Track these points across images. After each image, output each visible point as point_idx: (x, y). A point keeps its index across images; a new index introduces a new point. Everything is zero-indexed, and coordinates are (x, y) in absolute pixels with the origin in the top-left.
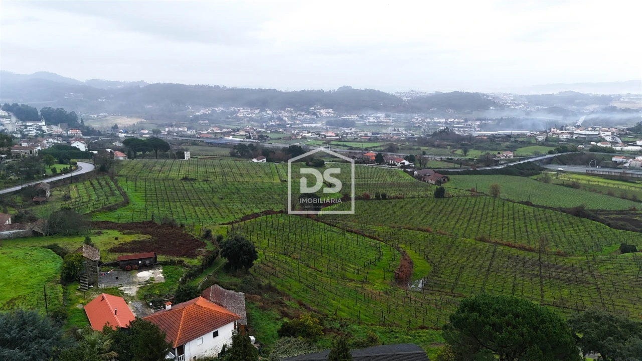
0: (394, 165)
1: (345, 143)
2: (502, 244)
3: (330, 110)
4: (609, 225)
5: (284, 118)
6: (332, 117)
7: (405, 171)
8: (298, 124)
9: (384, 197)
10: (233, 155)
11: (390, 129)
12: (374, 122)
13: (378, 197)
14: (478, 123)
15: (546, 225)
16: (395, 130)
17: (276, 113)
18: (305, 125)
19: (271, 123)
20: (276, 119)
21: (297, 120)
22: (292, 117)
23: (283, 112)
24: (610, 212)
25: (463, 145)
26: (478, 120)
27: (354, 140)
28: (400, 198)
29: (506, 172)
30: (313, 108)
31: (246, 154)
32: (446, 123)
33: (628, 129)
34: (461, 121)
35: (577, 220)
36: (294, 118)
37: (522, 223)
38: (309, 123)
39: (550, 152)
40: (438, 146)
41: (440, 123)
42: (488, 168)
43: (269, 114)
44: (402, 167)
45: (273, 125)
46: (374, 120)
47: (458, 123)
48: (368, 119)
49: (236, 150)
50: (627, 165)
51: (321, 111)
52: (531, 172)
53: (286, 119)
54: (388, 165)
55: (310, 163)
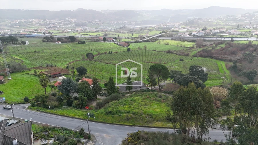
0: (110, 41)
1: (87, 34)
2: (150, 63)
3: (75, 19)
4: (177, 54)
5: (55, 23)
6: (77, 22)
7: (115, 43)
8: (62, 26)
9: (112, 52)
10: (43, 41)
11: (102, 26)
12: (95, 24)
13: (109, 52)
14: (134, 23)
15: (161, 56)
16: (104, 27)
17: (51, 21)
18: (66, 26)
19: (50, 26)
20: (52, 24)
21: (61, 24)
22: (59, 22)
23: (54, 20)
24: (177, 51)
25: (131, 32)
26: (134, 21)
27: (89, 32)
28: (117, 52)
29: (147, 41)
30: (67, 18)
31: (49, 40)
32: (123, 23)
33: (183, 23)
34: (128, 22)
35: (169, 54)
36: (60, 23)
37: (154, 56)
38: (67, 25)
39: (160, 33)
40: (122, 33)
41: (120, 23)
42: (142, 40)
43: (48, 22)
44: (113, 42)
45: (51, 27)
46: (94, 23)
47: (127, 23)
48: (92, 22)
49: (45, 39)
50: (182, 36)
51: (71, 19)
52: (154, 40)
53: (57, 24)
54: (108, 41)
55: (80, 43)
